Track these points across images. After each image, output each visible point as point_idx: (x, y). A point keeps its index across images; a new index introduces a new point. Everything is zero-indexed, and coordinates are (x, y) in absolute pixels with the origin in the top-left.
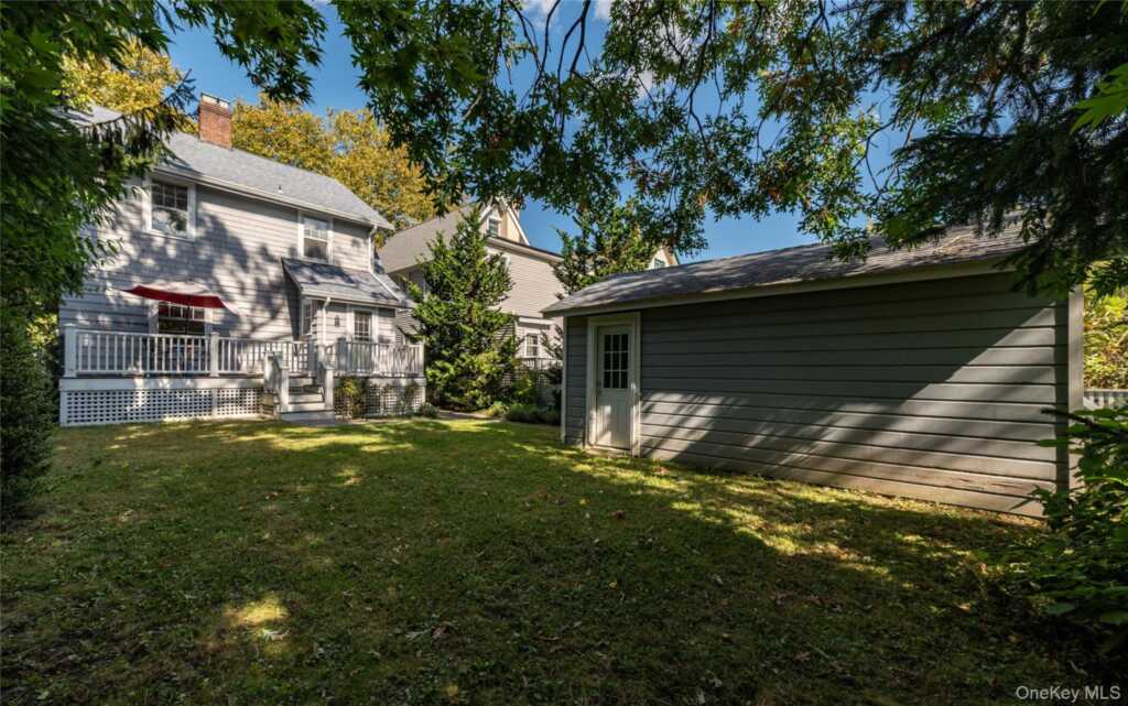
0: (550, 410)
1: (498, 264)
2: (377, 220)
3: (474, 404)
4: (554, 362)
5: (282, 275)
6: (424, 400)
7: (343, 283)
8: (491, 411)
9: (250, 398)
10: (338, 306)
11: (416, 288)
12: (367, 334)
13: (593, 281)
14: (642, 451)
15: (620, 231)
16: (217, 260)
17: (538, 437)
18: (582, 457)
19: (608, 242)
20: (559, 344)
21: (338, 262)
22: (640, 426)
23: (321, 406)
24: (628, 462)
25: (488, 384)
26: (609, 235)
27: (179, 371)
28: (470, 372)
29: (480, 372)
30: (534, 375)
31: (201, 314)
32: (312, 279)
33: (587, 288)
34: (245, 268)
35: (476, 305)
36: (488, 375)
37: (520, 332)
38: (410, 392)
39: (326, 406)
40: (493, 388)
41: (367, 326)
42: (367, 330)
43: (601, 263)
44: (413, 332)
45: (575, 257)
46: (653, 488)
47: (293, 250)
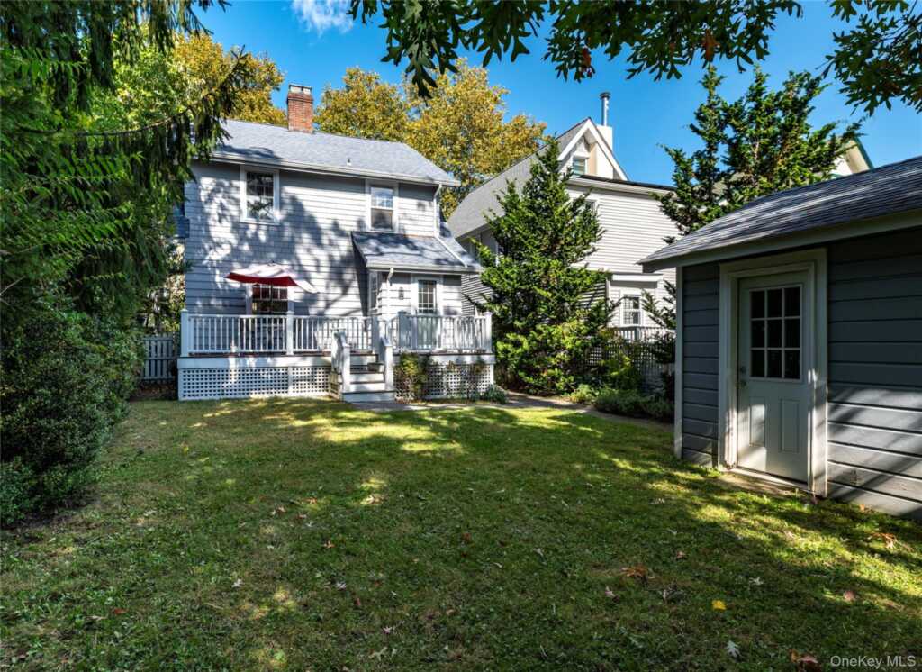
0: (657, 399)
1: (582, 208)
2: (443, 178)
3: (554, 387)
4: (663, 332)
5: (352, 248)
6: (492, 381)
7: (407, 251)
8: (574, 396)
9: (320, 377)
10: (402, 276)
11: (486, 250)
12: (431, 306)
13: (726, 211)
14: (833, 490)
15: (774, 129)
16: (297, 239)
17: (636, 442)
18: (711, 490)
19: (753, 152)
20: (670, 306)
21: (404, 230)
22: (827, 446)
23: (381, 387)
24: (805, 509)
25: (570, 362)
26: (753, 139)
27: (262, 350)
28: (549, 348)
29: (560, 347)
30: (634, 349)
31: (284, 293)
32: (377, 249)
33: (716, 222)
34: (319, 244)
35: (555, 263)
36: (571, 351)
37: (614, 293)
38: (476, 371)
39: (386, 386)
40: (578, 367)
41: (431, 296)
42: (431, 301)
43: (738, 184)
44: (483, 301)
45: (694, 181)
46: (876, 587)
47: (360, 223)
